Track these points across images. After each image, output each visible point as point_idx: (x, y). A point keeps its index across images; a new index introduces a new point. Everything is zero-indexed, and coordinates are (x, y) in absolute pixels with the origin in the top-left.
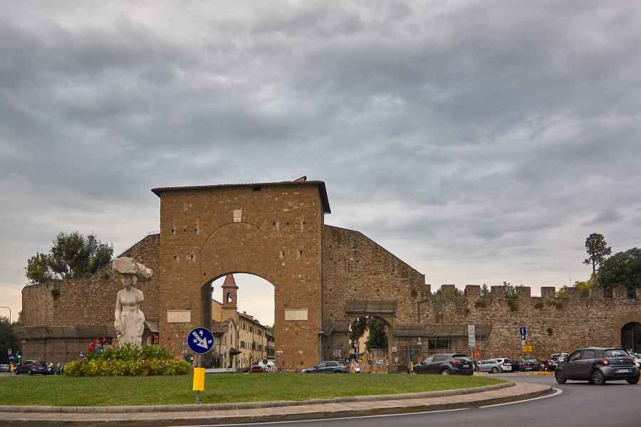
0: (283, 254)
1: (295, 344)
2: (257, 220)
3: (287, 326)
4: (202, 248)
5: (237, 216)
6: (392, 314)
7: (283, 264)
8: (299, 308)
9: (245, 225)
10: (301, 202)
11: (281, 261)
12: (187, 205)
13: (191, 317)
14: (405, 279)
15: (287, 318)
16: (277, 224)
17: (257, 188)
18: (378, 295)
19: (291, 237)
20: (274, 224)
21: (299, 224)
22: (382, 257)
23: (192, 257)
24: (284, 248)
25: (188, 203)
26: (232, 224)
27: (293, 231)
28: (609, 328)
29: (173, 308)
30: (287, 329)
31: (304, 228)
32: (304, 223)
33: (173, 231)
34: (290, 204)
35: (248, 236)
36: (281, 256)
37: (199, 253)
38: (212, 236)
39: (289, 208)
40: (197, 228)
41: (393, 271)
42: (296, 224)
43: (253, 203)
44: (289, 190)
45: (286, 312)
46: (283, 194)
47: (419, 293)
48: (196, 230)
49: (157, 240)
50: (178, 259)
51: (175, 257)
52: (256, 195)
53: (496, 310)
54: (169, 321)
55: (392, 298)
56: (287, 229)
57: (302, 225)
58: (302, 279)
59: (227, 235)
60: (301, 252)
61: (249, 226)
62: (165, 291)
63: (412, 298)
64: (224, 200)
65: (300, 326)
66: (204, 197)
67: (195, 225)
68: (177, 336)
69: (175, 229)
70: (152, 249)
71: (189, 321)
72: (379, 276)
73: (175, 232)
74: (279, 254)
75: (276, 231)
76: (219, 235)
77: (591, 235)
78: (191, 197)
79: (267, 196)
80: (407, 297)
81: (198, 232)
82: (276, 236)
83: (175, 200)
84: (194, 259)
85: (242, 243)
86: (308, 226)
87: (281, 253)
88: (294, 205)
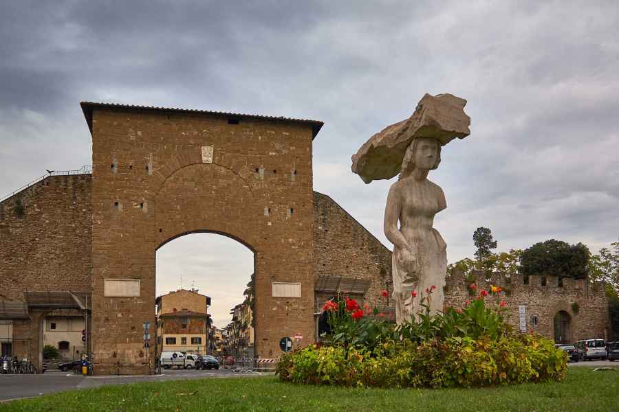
0: (269, 211)
1: (286, 328)
2: (234, 163)
3: (275, 304)
4: (157, 194)
5: (207, 154)
6: (362, 295)
7: (270, 224)
8: (290, 281)
9: (217, 167)
10: (291, 145)
11: (267, 220)
12: (134, 132)
13: (141, 289)
14: (374, 255)
15: (274, 295)
16: (262, 171)
17: (233, 119)
18: (348, 273)
19: (280, 189)
20: (257, 170)
21: (290, 173)
22: (352, 227)
23: (142, 205)
24: (271, 202)
25: (136, 129)
26: (199, 165)
27: (282, 182)
28: (545, 316)
29: (113, 276)
30: (274, 309)
31: (296, 178)
32: (295, 173)
33: (112, 166)
34: (278, 146)
35: (222, 182)
36: (266, 213)
37: (152, 200)
38: (172, 178)
39: (276, 151)
40: (150, 166)
41: (363, 245)
42: (286, 173)
43: (229, 140)
44: (275, 128)
45: (274, 287)
46: (268, 132)
47: (388, 273)
48: (147, 168)
49: (63, 183)
50: (120, 206)
51: (116, 204)
52: (233, 130)
53: (457, 294)
54: (108, 293)
55: (361, 276)
56: (275, 178)
57: (293, 175)
58: (294, 244)
59: (193, 180)
60: (292, 210)
61: (223, 170)
62: (101, 252)
63: (381, 278)
64: (188, 131)
65: (291, 305)
66: (159, 124)
67: (147, 161)
68: (120, 315)
69: (115, 162)
70: (55, 195)
71: (138, 294)
72: (348, 250)
73: (115, 169)
74: (263, 211)
75: (259, 180)
76: (181, 179)
77: (478, 229)
78: (139, 122)
79: (247, 132)
80: (376, 277)
81: (150, 172)
82: (259, 187)
83: (115, 123)
84: (145, 209)
85: (213, 192)
86: (301, 178)
87: (266, 209)
88: (284, 148)
